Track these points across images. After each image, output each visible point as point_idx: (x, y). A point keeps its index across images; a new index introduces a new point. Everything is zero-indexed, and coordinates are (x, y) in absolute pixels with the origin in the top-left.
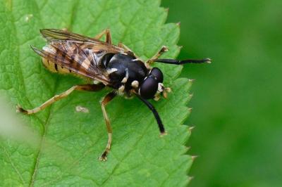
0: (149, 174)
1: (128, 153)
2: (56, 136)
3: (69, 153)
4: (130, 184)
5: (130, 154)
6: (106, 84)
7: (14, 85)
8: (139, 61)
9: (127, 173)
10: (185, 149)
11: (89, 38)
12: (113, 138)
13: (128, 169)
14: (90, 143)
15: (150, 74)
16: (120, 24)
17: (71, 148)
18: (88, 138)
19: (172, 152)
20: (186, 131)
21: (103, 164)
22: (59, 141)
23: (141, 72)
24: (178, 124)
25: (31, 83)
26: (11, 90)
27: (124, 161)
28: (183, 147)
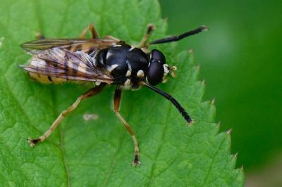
0: (190, 166)
1: (159, 149)
2: (77, 155)
3: (97, 168)
4: (175, 182)
5: (162, 149)
6: (109, 83)
7: (17, 119)
8: (136, 49)
9: (168, 171)
10: (216, 127)
11: (74, 40)
12: (137, 138)
13: (166, 166)
14: (114, 150)
15: (152, 59)
16: (92, 14)
17: (98, 162)
18: (109, 146)
19: (206, 134)
20: (209, 107)
21: (138, 170)
22: (82, 158)
23: (143, 60)
24: (199, 102)
25: (30, 109)
26: (16, 125)
27: (158, 158)
28: (214, 125)
